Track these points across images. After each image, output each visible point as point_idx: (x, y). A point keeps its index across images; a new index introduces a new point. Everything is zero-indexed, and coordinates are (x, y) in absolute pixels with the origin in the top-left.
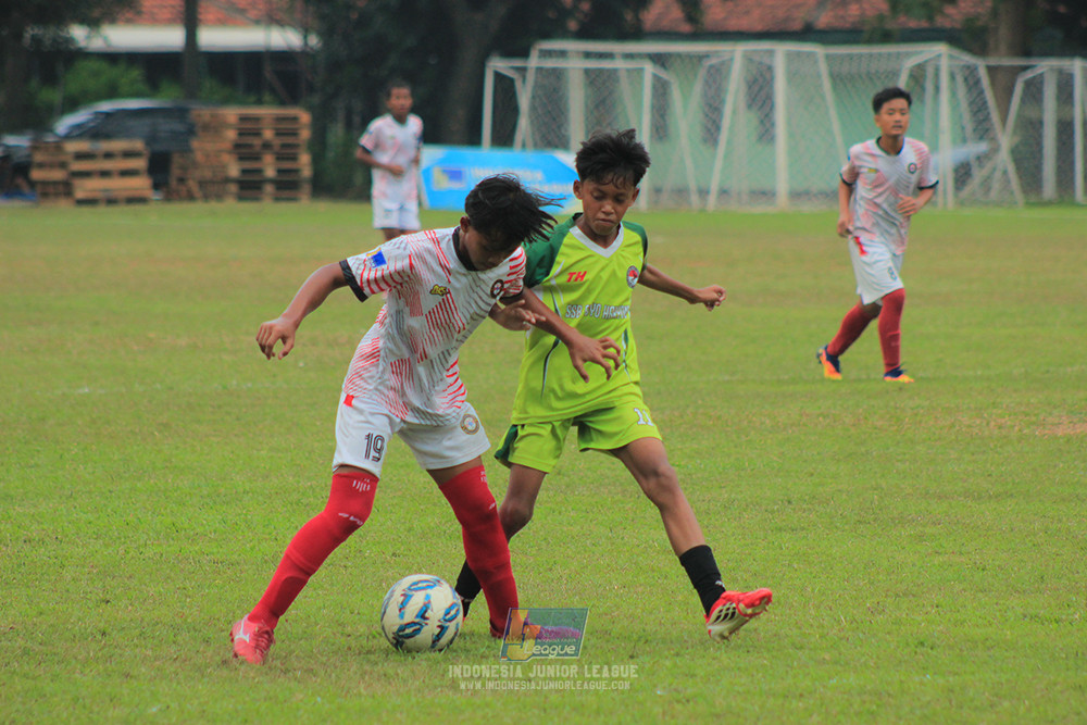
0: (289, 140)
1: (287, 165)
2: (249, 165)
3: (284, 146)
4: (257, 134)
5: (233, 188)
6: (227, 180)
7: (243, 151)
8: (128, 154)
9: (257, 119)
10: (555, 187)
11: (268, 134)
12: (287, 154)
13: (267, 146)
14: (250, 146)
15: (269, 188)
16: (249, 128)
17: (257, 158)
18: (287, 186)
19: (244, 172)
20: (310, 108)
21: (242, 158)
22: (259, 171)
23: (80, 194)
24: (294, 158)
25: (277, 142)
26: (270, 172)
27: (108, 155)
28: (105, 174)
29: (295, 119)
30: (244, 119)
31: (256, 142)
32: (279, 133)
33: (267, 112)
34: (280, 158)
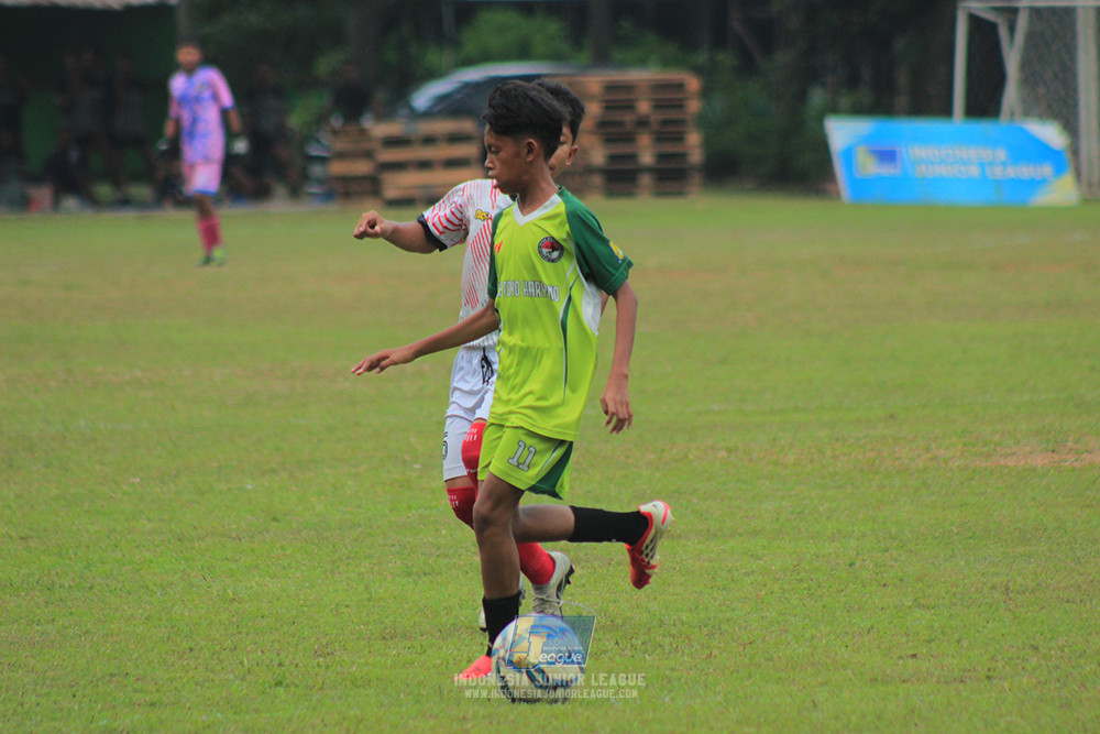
0: (673, 115)
1: (668, 148)
2: (619, 149)
3: (665, 123)
4: (629, 106)
5: (597, 180)
6: (590, 170)
7: (611, 131)
8: (455, 138)
9: (628, 87)
10: (1025, 169)
11: (644, 107)
12: (670, 132)
13: (642, 123)
14: (621, 124)
15: (646, 180)
16: (620, 99)
17: (629, 138)
18: (671, 176)
19: (613, 158)
20: (698, 70)
21: (609, 140)
22: (633, 157)
23: (391, 192)
24: (679, 138)
25: (656, 117)
26: (647, 158)
27: (429, 140)
28: (424, 165)
29: (680, 86)
30: (612, 87)
31: (628, 118)
32: (659, 105)
33: (642, 75)
34: (660, 138)
